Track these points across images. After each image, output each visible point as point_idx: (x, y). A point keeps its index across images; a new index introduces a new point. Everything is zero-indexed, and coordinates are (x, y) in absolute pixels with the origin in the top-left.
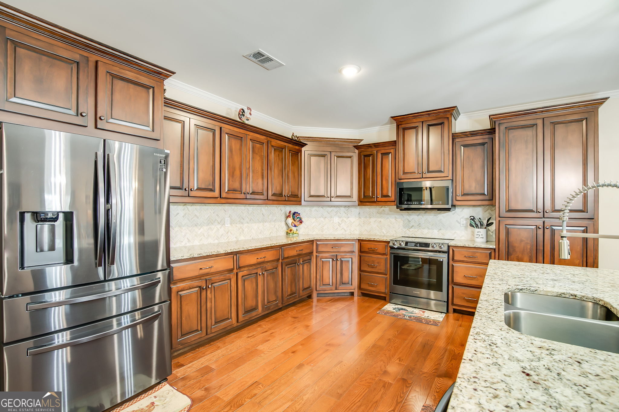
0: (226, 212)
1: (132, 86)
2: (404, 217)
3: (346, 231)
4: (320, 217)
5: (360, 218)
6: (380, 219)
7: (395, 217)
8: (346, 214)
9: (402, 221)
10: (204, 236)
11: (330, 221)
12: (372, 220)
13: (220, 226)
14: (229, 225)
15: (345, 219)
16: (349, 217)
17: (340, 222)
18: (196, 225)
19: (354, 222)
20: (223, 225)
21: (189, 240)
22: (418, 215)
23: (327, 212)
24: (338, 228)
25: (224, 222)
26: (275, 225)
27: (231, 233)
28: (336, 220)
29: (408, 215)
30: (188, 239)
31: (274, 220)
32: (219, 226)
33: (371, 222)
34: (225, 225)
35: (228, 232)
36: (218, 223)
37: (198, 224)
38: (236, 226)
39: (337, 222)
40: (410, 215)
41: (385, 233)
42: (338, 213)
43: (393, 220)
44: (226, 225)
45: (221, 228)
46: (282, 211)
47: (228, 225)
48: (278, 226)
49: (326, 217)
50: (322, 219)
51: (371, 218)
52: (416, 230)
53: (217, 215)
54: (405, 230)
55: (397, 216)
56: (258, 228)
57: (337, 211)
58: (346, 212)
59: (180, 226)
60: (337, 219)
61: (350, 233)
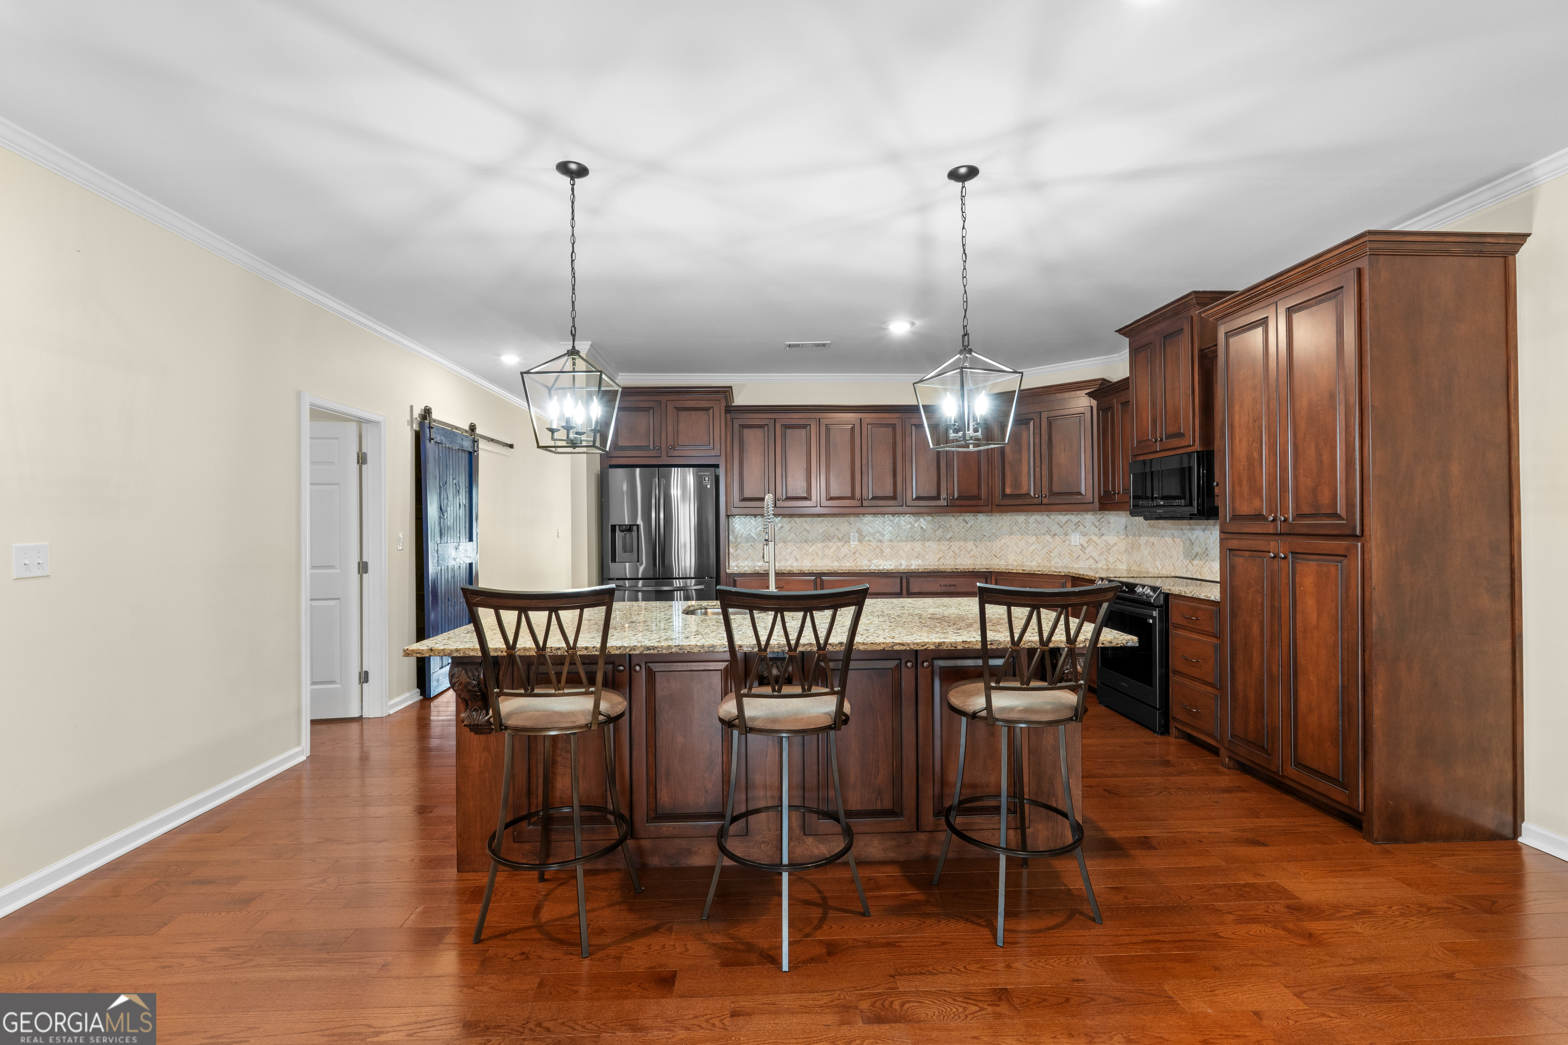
0: (851, 524)
1: (693, 413)
2: (1184, 534)
3: (1097, 563)
4: (1045, 534)
5: (1127, 535)
6: (1152, 539)
7: (1173, 534)
8: (1097, 527)
9: (1182, 543)
10: (817, 555)
11: (1064, 542)
12: (1143, 539)
13: (842, 544)
14: (856, 543)
15: (1095, 538)
16: (1103, 535)
17: (1085, 545)
18: (806, 542)
19: (1116, 544)
20: (846, 542)
21: (796, 559)
22: (1204, 530)
23: (1058, 524)
24: (1079, 556)
25: (849, 539)
26: (951, 546)
27: (860, 554)
28: (1076, 539)
29: (1189, 530)
30: (795, 557)
31: (948, 537)
32: (840, 544)
33: (1140, 545)
34: (849, 542)
35: (855, 553)
36: (839, 539)
37: (808, 540)
38: (870, 545)
39: (1078, 544)
40: (1193, 529)
41: (1160, 567)
42: (1079, 526)
43: (1169, 540)
44: (851, 543)
45: (843, 546)
46: (967, 523)
47: (854, 543)
48: (959, 548)
49: (1055, 535)
50: (1049, 538)
51: (1140, 536)
52: (1202, 563)
53: (837, 529)
54: (1186, 562)
55: (1174, 531)
56: (913, 549)
57: (1079, 521)
58: (1097, 524)
59: (784, 542)
60: (1078, 537)
61: (1107, 566)
